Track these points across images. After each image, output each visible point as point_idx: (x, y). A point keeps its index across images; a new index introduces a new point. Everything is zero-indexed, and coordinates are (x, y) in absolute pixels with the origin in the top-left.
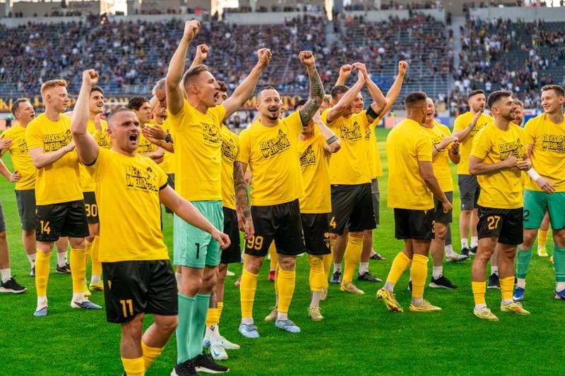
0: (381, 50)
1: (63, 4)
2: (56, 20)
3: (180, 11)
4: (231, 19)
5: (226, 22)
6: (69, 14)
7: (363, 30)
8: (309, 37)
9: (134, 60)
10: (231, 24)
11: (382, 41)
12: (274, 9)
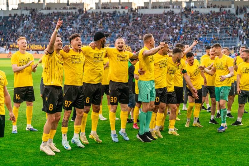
0: (207, 26)
1: (68, 4)
2: (65, 11)
3: (119, 8)
4: (141, 11)
5: (138, 12)
6: (71, 9)
7: (199, 17)
8: (175, 20)
9: (98, 29)
10: (140, 13)
11: (207, 22)
12: (160, 7)
